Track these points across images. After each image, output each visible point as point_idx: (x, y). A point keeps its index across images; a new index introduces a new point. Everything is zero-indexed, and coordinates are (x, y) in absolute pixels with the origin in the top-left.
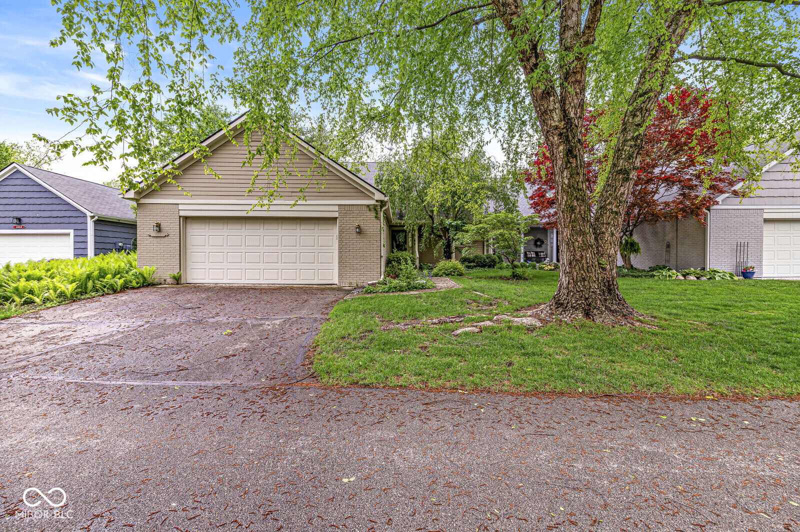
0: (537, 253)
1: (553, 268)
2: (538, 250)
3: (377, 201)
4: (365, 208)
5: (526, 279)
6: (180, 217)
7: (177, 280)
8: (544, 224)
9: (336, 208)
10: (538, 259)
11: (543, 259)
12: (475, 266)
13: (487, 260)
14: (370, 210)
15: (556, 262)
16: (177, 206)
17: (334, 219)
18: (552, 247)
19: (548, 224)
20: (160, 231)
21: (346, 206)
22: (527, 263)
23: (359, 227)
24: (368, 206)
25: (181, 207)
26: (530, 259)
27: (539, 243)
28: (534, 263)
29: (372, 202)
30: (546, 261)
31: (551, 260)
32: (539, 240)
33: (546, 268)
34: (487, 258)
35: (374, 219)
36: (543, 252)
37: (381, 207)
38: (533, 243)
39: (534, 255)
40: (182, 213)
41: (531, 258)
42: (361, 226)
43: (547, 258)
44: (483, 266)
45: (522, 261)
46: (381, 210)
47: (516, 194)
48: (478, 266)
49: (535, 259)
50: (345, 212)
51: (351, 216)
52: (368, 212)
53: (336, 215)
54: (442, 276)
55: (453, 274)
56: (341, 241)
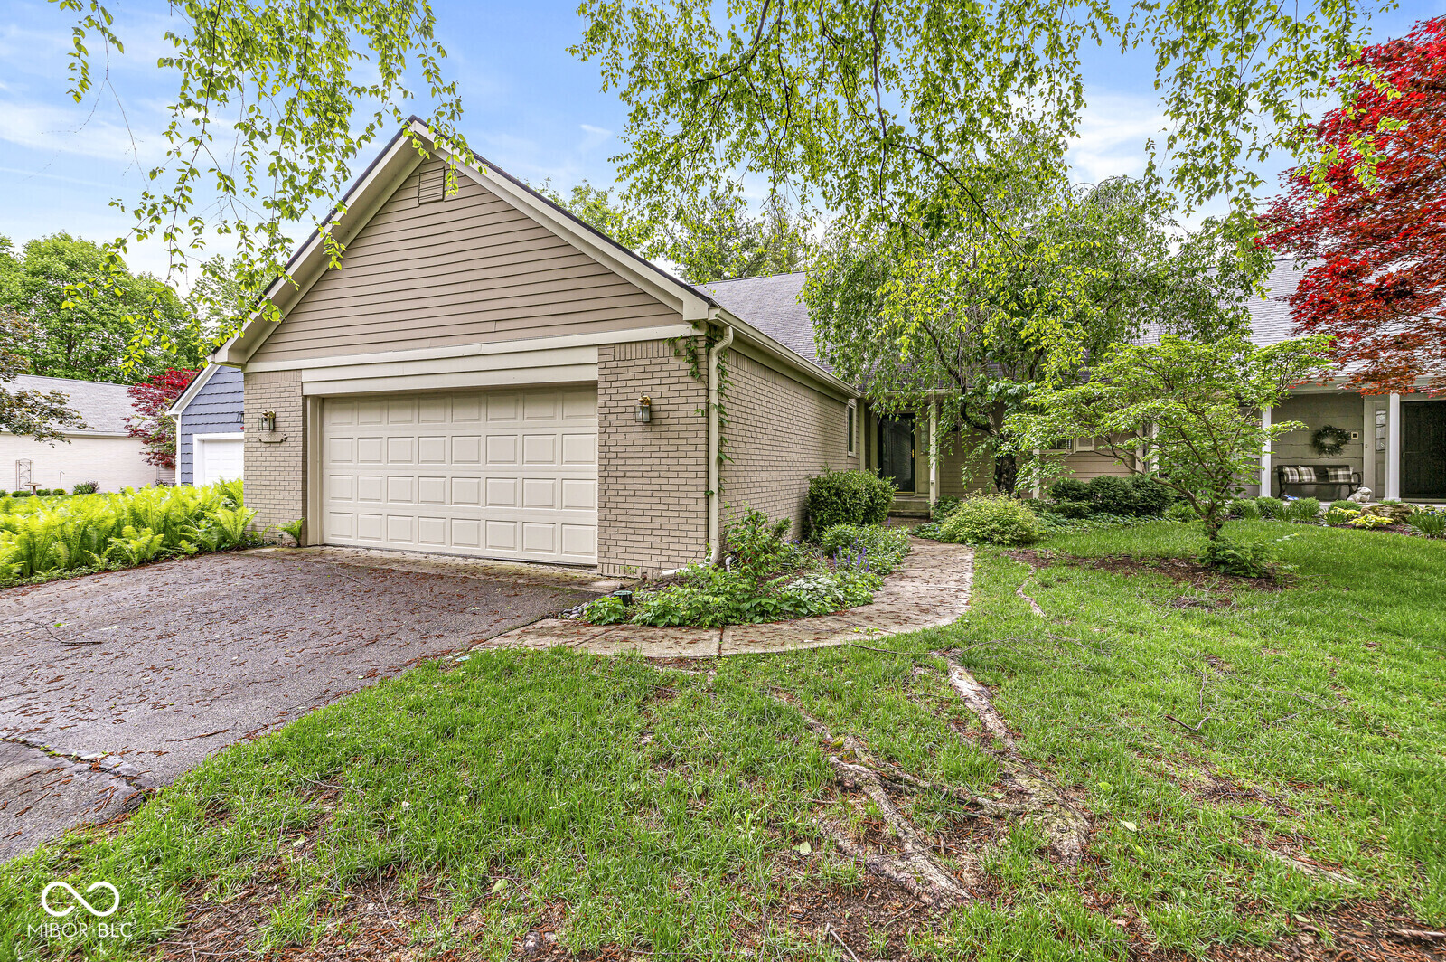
0: (1321, 471)
1: (1386, 520)
2: (1326, 460)
3: (696, 324)
4: (665, 349)
5: (1268, 580)
6: (305, 398)
7: (300, 537)
8: (1355, 378)
9: (593, 356)
10: (1326, 489)
11: (1345, 490)
12: (1095, 509)
13: (1136, 494)
14: (678, 354)
15: (1398, 499)
16: (298, 373)
17: (589, 388)
18: (1381, 452)
19: (1369, 377)
20: (274, 429)
21: (617, 348)
22: (1286, 499)
23: (647, 405)
24: (672, 341)
25: (306, 376)
26: (1298, 489)
27: (1328, 441)
28: (1311, 500)
29: (687, 330)
30: (1358, 496)
31: (1379, 494)
32: (1329, 430)
33: (1361, 521)
34: (1137, 487)
35: (689, 379)
36: (1346, 467)
37: (711, 343)
38: (1307, 440)
39: (1308, 476)
40: (310, 390)
41: (1301, 484)
42: (655, 402)
43: (1359, 484)
44: (1122, 510)
45: (1265, 492)
46: (708, 354)
47: (1239, 292)
48: (1106, 508)
49: (1313, 488)
50: (614, 364)
51: (631, 376)
52: (672, 360)
53: (591, 374)
54: (963, 542)
55: (997, 537)
56: (604, 446)
